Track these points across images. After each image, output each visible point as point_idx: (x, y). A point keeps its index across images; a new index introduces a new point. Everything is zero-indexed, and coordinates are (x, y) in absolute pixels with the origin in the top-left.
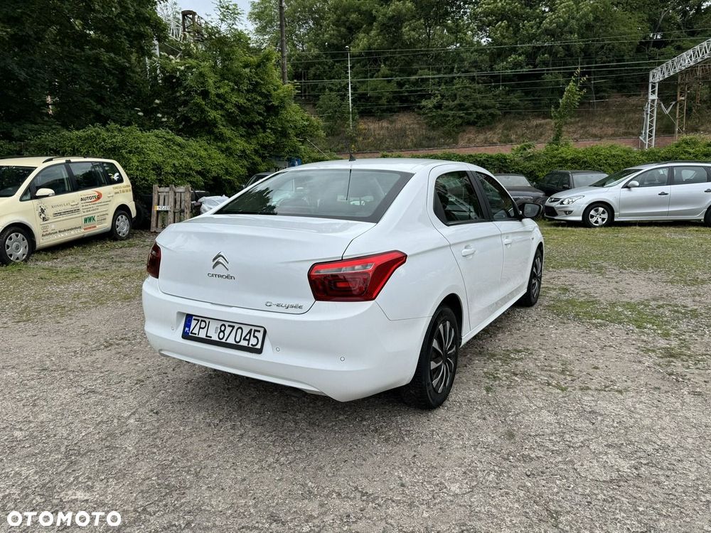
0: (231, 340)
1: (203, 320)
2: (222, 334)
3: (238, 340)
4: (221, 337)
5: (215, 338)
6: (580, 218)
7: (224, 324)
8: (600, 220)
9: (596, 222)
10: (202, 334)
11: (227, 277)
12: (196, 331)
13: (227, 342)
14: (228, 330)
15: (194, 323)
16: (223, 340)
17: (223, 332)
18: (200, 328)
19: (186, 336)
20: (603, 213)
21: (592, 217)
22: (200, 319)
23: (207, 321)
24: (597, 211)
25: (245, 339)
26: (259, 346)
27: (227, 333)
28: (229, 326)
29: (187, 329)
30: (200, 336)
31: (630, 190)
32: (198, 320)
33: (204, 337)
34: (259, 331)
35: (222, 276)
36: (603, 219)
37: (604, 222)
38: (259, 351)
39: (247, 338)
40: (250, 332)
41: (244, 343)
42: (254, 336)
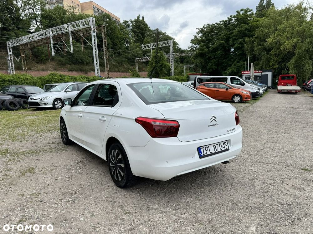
0: (219, 150)
1: (205, 147)
2: (215, 149)
3: (221, 149)
4: (215, 150)
5: (214, 152)
6: (52, 106)
7: (215, 145)
8: (59, 106)
9: (58, 107)
10: (208, 153)
11: (216, 125)
12: (205, 153)
13: (219, 151)
14: (217, 146)
15: (202, 150)
16: (217, 151)
17: (215, 148)
18: (206, 150)
19: (201, 157)
20: (60, 103)
21: (56, 105)
22: (204, 147)
23: (207, 146)
24: (57, 102)
25: (223, 147)
26: (228, 148)
27: (217, 148)
28: (216, 145)
29: (200, 154)
30: (207, 154)
31: (67, 93)
32: (204, 148)
33: (210, 153)
34: (226, 142)
35: (214, 125)
36: (60, 105)
37: (61, 107)
38: (228, 150)
39: (224, 146)
40: (223, 144)
41: (224, 149)
42: (225, 145)
